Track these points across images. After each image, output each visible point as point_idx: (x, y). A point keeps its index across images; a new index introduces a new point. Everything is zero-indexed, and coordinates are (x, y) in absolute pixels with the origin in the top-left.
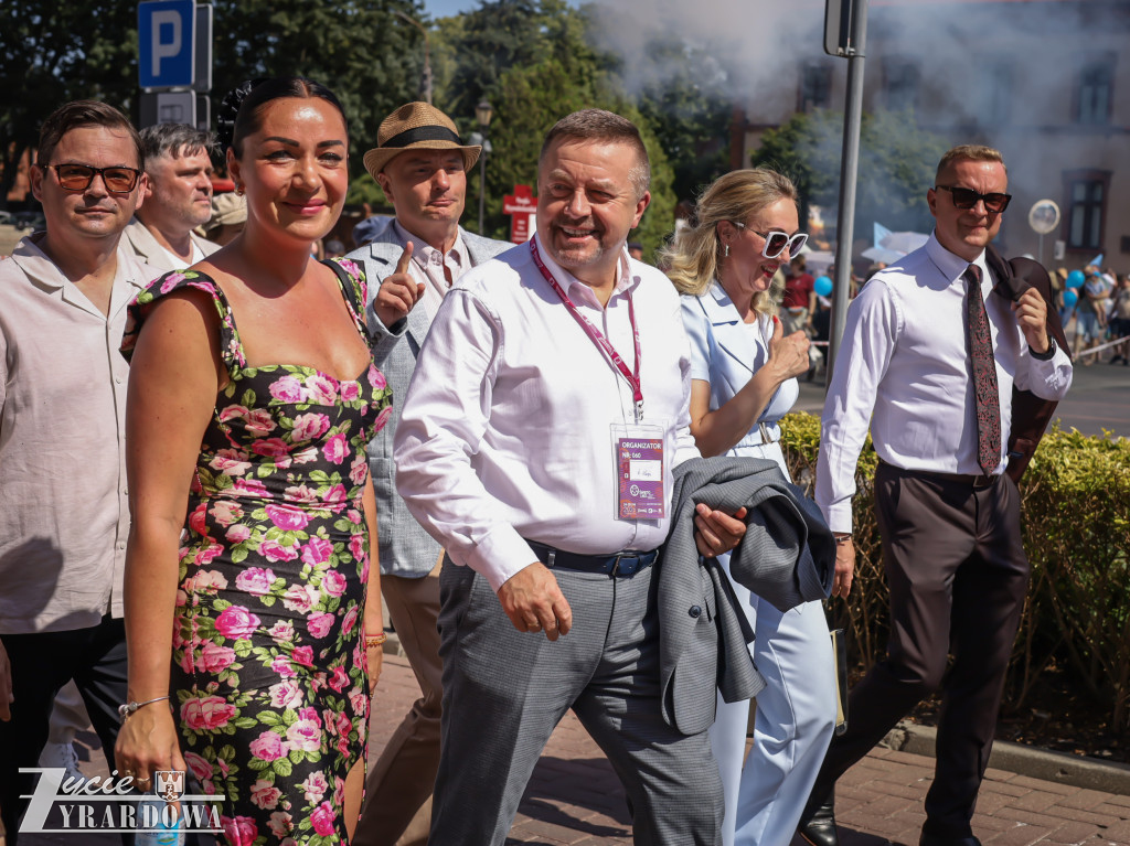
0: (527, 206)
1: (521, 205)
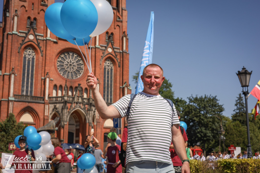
0: (233, 149)
1: (232, 149)
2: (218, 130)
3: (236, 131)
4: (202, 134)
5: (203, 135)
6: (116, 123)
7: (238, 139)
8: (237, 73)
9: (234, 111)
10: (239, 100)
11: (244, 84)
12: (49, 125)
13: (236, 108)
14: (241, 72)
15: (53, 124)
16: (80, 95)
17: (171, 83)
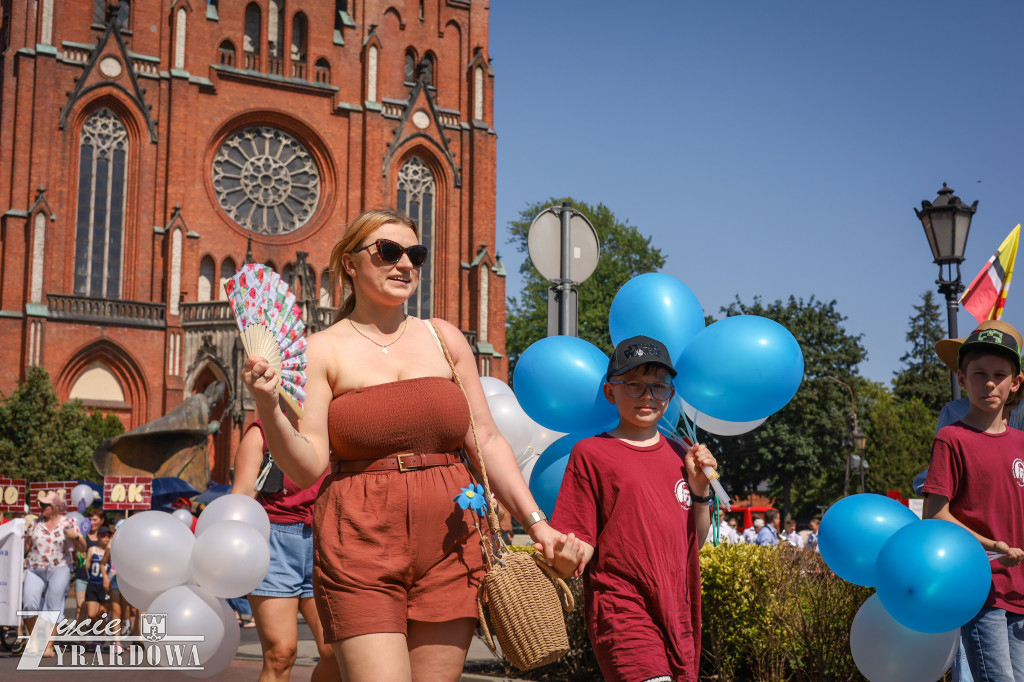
2: (841, 432)
3: (911, 437)
4: (779, 449)
5: (783, 451)
7: (918, 466)
8: (920, 209)
9: (903, 359)
10: (925, 319)
11: (945, 252)
12: (184, 413)
13: (910, 347)
14: (934, 205)
15: (200, 409)
16: (305, 298)
17: (659, 251)
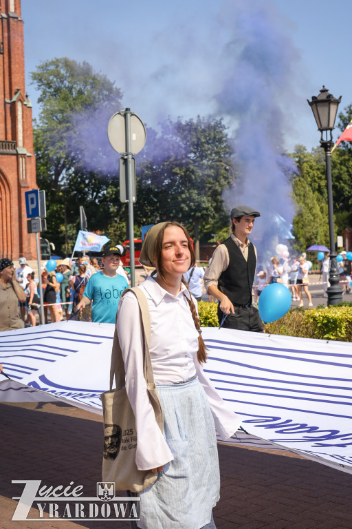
4: (192, 204)
5: (194, 205)
6: (32, 206)
11: (325, 125)
14: (319, 98)
17: (120, 89)
